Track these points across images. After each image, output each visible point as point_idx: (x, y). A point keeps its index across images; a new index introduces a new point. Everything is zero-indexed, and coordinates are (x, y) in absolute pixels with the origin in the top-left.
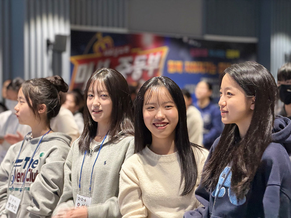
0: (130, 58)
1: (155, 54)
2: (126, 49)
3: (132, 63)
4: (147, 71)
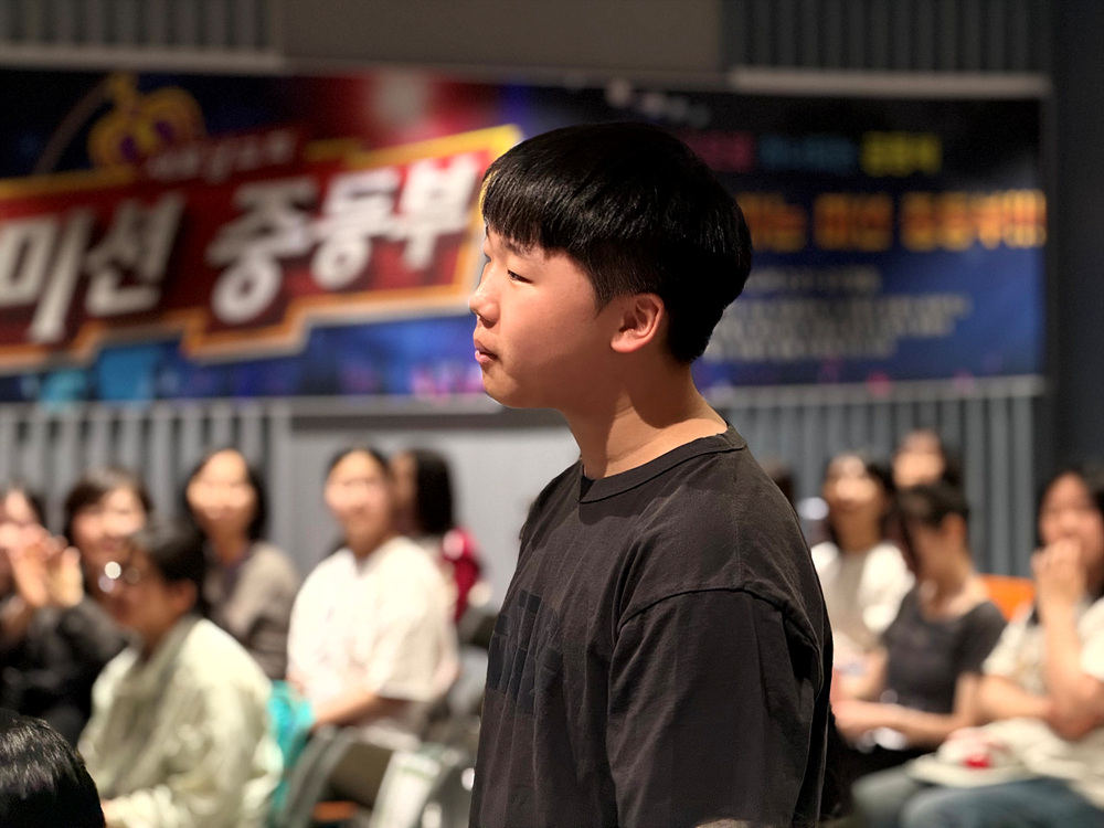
0: (302, 188)
1: (444, 163)
2: (279, 146)
3: (313, 208)
4: (401, 245)
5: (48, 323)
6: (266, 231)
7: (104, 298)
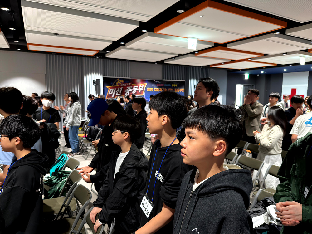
0: (131, 87)
1: (142, 85)
4: (139, 91)
5: (113, 96)
6: (129, 90)
7: (117, 94)
